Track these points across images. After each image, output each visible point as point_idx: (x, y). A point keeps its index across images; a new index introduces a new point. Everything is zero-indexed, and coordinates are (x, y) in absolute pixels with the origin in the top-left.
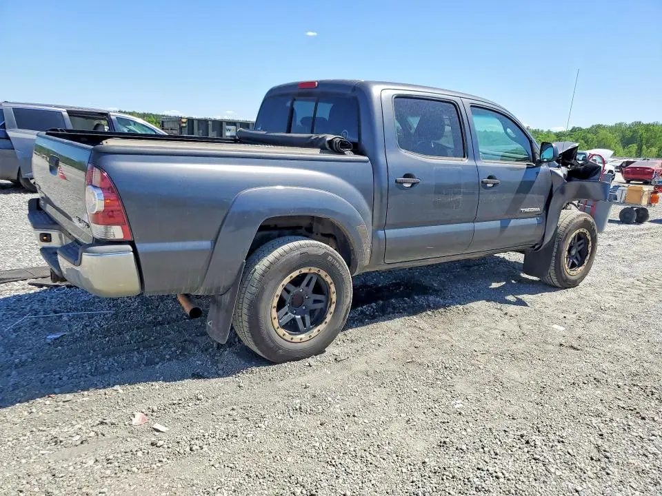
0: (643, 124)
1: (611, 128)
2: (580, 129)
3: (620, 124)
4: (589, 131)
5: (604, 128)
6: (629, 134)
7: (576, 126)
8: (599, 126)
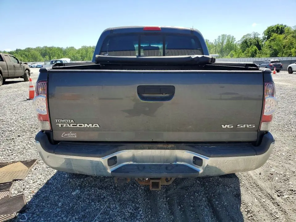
0: (48, 47)
1: (35, 49)
2: (20, 50)
3: (38, 47)
4: (25, 50)
5: (32, 49)
6: (44, 52)
7: (18, 49)
8: (29, 48)
